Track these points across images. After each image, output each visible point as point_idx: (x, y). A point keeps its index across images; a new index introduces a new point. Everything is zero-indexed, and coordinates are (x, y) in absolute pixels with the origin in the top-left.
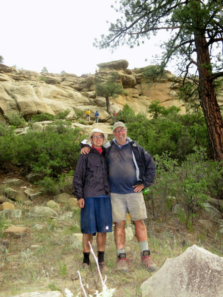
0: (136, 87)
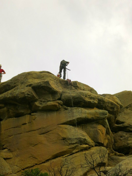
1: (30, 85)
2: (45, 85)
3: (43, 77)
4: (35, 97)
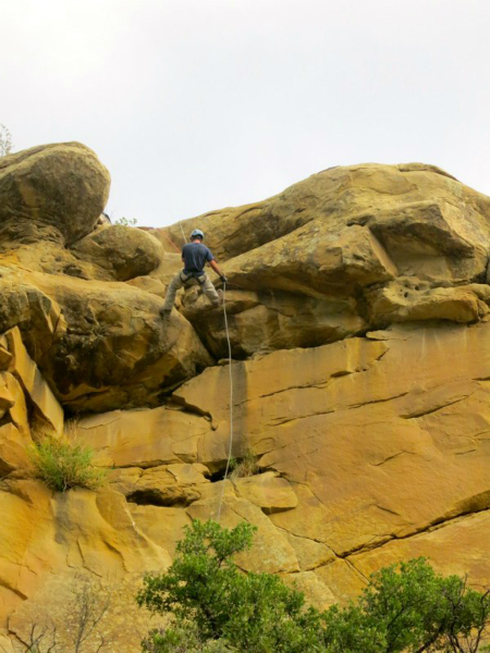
0: (190, 392)
1: (363, 221)
2: (425, 222)
3: (415, 187)
4: (382, 268)
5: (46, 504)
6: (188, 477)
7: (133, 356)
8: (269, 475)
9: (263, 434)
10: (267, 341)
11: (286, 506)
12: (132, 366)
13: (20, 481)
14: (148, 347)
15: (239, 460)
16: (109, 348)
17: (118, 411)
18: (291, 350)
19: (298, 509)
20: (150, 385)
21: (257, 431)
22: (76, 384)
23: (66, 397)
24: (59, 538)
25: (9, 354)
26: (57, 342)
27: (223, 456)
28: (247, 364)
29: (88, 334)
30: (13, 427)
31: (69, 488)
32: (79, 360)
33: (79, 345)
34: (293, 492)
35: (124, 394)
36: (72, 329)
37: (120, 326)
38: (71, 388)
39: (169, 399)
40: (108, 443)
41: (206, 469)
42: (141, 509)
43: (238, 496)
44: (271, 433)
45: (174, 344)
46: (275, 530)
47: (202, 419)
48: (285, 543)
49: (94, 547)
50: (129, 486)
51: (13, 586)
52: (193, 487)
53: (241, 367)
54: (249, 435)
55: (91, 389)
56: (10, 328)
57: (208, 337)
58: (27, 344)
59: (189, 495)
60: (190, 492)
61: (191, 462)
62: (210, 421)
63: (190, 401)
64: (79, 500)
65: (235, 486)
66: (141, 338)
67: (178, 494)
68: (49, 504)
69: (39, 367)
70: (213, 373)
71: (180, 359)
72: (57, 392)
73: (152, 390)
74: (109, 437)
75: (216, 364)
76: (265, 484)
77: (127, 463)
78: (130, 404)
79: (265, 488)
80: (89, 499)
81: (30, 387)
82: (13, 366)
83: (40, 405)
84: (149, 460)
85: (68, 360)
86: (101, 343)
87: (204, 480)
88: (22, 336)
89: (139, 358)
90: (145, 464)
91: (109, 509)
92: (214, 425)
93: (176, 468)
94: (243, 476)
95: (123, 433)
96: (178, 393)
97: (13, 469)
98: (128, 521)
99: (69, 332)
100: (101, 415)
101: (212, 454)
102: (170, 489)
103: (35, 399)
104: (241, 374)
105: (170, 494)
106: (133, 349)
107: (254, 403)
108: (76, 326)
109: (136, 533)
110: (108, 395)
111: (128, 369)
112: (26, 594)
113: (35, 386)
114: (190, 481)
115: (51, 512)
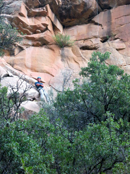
5: (58, 51)
6: (96, 42)
7: (80, 10)
8: (118, 40)
9: (116, 29)
10: (116, 4)
11: (122, 48)
12: (80, 13)
13: (51, 46)
14: (84, 7)
15: (110, 37)
16: (73, 8)
17: (77, 26)
18: (123, 6)
19: (126, 49)
20: (86, 18)
21: (114, 28)
22: (65, 19)
23: (63, 22)
24: (62, 60)
25: (46, 11)
26: (59, 7)
27: (106, 36)
28: (111, 10)
29: (68, 5)
30: (48, 31)
31: (64, 47)
32: (66, 12)
33: (65, 8)
34: (124, 44)
35: (78, 21)
36: (63, 4)
37: (76, 2)
38: (64, 20)
39: (91, 21)
40: (75, 34)
41: (101, 39)
42: (84, 51)
43: (109, 46)
44: (118, 29)
45: (91, 6)
46: (120, 55)
47: (100, 26)
48: (122, 58)
49: (72, 62)
50: (81, 45)
51: (50, 73)
52: (98, 45)
53: (110, 12)
54: (112, 30)
55: (70, 20)
56: (47, 4)
57: (101, 4)
58: (51, 9)
59: (97, 47)
60: (97, 46)
61: (97, 38)
62: (102, 26)
63: (96, 22)
64: (67, 50)
65: (109, 43)
66: (82, 5)
67: (94, 47)
68: (59, 51)
69: (55, 15)
70: (102, 13)
71: (93, 10)
72: (61, 21)
73: (86, 19)
74: (75, 33)
75: (103, 11)
76: (117, 42)
77: (80, 39)
78: (80, 23)
79: (117, 44)
80: (70, 49)
81: (53, 20)
82: (48, 15)
83: (56, 25)
84: (86, 38)
85: (63, 12)
86: (71, 7)
87: (100, 42)
88: (50, 7)
89: (82, 10)
90: (85, 39)
91: (75, 51)
92: (103, 27)
93: (93, 40)
94: (111, 41)
95: (79, 31)
96: (93, 19)
97: (49, 42)
98: (80, 54)
99: (62, 5)
100: (73, 27)
101: (102, 35)
102: (91, 45)
103: (54, 23)
104: (110, 13)
105: (92, 47)
106: (80, 8)
107: (113, 21)
108: (64, 3)
109: (82, 58)
110: (74, 21)
111: (79, 14)
112: (54, 75)
113: (54, 20)
114: (96, 43)
115: (60, 53)
